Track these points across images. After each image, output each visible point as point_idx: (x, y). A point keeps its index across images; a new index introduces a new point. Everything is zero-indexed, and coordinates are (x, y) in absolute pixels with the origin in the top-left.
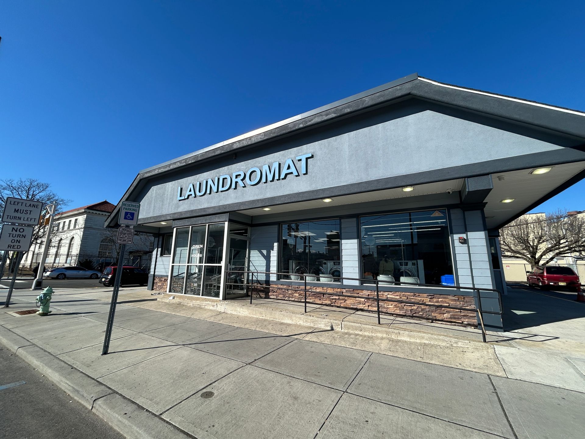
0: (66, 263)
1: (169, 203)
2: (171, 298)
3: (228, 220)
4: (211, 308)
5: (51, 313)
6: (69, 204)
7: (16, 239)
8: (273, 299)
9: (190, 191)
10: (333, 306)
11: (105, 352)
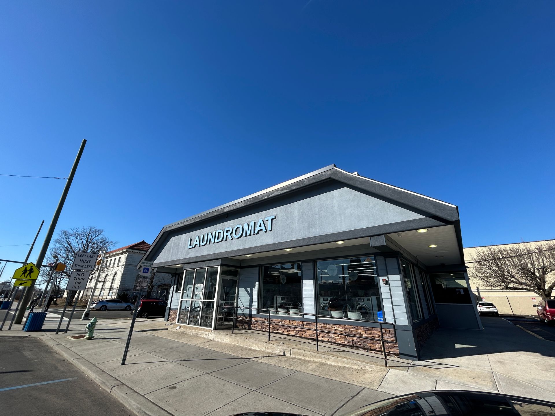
0: (108, 296)
1: (182, 251)
2: (178, 328)
3: (220, 264)
4: (205, 336)
5: (94, 338)
6: (116, 245)
7: (78, 281)
8: (254, 330)
9: (197, 241)
10: (296, 337)
11: (123, 364)
